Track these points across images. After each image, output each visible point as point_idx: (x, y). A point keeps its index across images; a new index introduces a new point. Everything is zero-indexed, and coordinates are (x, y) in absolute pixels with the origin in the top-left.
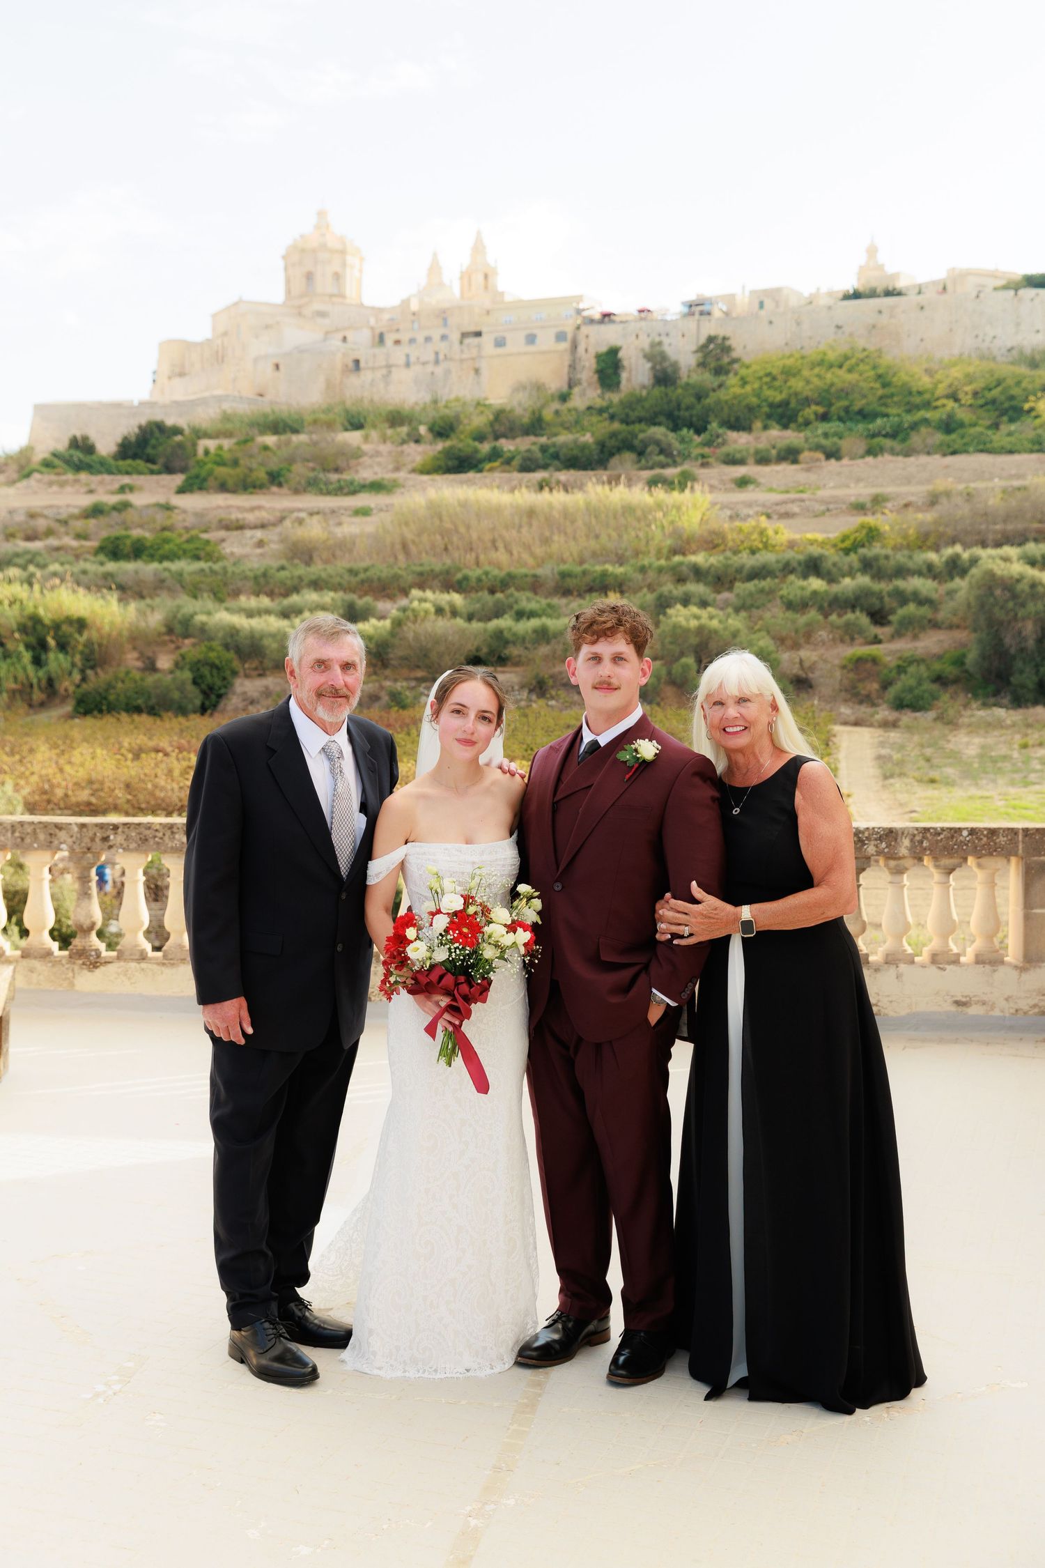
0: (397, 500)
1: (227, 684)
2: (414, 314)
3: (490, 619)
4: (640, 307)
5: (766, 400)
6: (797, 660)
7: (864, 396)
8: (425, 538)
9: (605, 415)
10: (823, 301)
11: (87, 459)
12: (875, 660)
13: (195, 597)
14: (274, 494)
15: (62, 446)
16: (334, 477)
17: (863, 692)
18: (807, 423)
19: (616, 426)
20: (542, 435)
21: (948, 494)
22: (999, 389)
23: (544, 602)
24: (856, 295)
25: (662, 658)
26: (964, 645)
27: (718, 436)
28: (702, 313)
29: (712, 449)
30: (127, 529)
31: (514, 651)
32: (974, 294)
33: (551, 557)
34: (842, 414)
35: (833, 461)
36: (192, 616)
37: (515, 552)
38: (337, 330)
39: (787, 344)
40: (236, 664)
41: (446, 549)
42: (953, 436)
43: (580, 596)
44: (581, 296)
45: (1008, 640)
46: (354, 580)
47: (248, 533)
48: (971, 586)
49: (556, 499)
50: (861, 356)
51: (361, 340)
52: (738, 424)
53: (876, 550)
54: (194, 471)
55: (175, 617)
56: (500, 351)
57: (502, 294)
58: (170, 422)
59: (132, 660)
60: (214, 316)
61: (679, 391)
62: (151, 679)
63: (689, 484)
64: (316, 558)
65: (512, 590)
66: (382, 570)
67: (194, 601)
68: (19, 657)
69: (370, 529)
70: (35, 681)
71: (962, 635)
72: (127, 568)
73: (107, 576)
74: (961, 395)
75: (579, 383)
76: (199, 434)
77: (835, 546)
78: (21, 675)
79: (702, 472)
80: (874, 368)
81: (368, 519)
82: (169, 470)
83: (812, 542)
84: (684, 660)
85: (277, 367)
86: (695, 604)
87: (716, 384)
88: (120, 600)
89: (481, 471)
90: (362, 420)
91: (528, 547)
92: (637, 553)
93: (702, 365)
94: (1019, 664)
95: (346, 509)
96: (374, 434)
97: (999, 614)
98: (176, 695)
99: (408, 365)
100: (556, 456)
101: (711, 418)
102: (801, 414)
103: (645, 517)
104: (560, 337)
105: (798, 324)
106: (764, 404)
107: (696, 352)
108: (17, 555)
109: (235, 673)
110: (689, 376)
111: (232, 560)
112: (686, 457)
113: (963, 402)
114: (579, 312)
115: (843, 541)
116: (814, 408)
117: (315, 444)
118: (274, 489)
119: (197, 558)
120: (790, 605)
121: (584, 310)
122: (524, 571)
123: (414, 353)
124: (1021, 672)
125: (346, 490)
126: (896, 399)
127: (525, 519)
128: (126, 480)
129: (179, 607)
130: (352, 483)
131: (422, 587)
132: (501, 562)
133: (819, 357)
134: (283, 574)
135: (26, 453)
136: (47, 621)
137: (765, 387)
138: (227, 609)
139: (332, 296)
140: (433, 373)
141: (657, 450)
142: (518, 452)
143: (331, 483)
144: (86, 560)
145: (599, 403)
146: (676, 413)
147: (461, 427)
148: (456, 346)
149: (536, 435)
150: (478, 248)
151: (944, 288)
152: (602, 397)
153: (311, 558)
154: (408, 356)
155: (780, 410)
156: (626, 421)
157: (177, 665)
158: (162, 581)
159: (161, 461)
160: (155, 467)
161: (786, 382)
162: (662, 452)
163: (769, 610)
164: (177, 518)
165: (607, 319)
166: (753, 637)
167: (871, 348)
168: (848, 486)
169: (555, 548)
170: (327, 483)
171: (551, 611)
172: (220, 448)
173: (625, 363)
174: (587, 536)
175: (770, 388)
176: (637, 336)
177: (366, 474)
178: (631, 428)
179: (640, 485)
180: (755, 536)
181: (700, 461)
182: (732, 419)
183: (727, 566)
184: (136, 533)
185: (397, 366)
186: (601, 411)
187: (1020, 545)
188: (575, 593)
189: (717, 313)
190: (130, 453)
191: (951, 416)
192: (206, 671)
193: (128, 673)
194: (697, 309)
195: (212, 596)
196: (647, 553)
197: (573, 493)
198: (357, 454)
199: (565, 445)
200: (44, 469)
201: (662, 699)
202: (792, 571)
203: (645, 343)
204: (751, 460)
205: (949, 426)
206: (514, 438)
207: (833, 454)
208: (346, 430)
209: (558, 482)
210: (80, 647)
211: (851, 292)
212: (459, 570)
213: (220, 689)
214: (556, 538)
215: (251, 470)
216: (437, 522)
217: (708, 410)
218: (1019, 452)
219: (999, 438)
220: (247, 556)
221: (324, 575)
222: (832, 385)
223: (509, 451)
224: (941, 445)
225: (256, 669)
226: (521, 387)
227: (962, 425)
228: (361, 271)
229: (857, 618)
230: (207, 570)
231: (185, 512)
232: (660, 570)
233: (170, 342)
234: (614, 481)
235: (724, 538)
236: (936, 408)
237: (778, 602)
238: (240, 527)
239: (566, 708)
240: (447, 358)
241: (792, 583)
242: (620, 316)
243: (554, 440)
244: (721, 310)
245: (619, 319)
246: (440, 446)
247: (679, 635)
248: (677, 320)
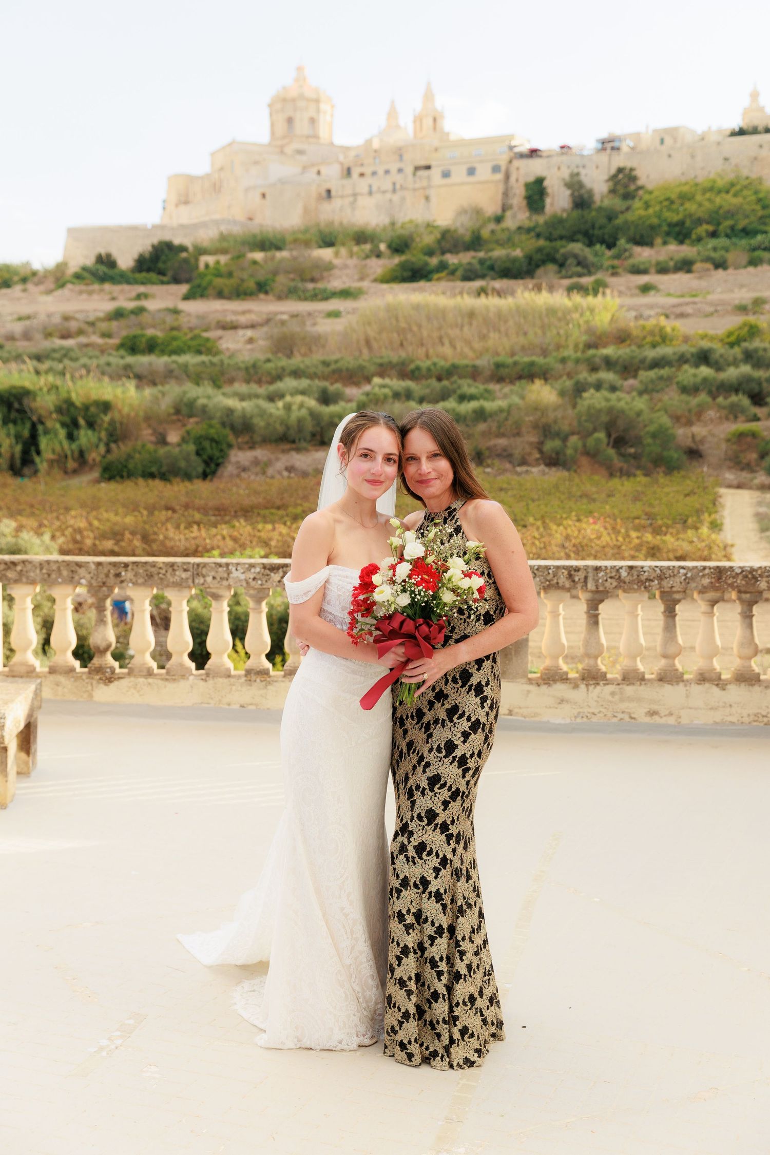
0: (362, 304)
1: (224, 455)
2: (376, 151)
3: (437, 402)
4: (562, 144)
5: (665, 220)
6: (690, 435)
7: (747, 217)
8: (384, 335)
9: (533, 234)
10: (713, 138)
11: (110, 272)
12: (754, 435)
13: (198, 384)
14: (261, 300)
15: (90, 261)
16: (310, 286)
17: (745, 461)
18: (699, 239)
19: (542, 242)
20: (480, 251)
23: (482, 387)
24: (742, 132)
25: (578, 433)
27: (625, 250)
28: (613, 148)
29: (620, 261)
30: (142, 329)
33: (487, 350)
34: (729, 231)
35: (720, 271)
36: (195, 400)
37: (458, 347)
38: (313, 165)
39: (683, 174)
40: (231, 438)
41: (402, 345)
43: (512, 382)
44: (513, 135)
46: (327, 370)
47: (241, 332)
49: (491, 302)
50: (746, 183)
51: (332, 173)
52: (643, 240)
53: (756, 344)
54: (197, 282)
55: (181, 400)
56: (446, 181)
57: (448, 134)
58: (177, 241)
59: (147, 434)
60: (213, 154)
61: (594, 213)
62: (162, 451)
63: (601, 290)
64: (296, 353)
65: (455, 378)
66: (349, 361)
67: (196, 387)
68: (56, 434)
69: (339, 328)
70: (69, 453)
72: (143, 360)
73: (127, 367)
75: (511, 207)
76: (201, 251)
77: (721, 340)
78: (58, 448)
79: (611, 280)
80: (756, 193)
81: (338, 320)
82: (176, 281)
83: (703, 337)
84: (596, 435)
85: (264, 196)
86: (606, 389)
87: (624, 208)
88: (138, 387)
89: (430, 280)
90: (333, 239)
91: (468, 343)
92: (558, 347)
93: (613, 191)
95: (320, 312)
96: (343, 251)
98: (183, 464)
99: (370, 193)
100: (492, 268)
101: (620, 236)
102: (694, 232)
103: (565, 317)
104: (496, 169)
105: (693, 157)
106: (664, 224)
107: (608, 181)
108: (54, 350)
109: (230, 446)
110: (602, 201)
111: (228, 354)
112: (599, 267)
114: (511, 148)
115: (728, 336)
116: (705, 226)
117: (295, 259)
118: (262, 296)
119: (199, 352)
120: (684, 390)
121: (515, 146)
122: (465, 362)
123: (376, 183)
125: (320, 297)
127: (466, 320)
128: (142, 289)
129: (185, 393)
130: (325, 290)
131: (382, 375)
132: (446, 355)
133: (709, 185)
134: (269, 366)
135: (61, 268)
136: (78, 404)
137: (665, 210)
138: (224, 394)
139: (308, 137)
140: (391, 201)
141: (575, 262)
142: (460, 265)
143: (308, 291)
144: (110, 354)
145: (527, 224)
146: (591, 232)
147: (414, 245)
148: (410, 177)
149: (475, 250)
150: (429, 96)
152: (530, 218)
153: (292, 352)
154: (370, 186)
155: (677, 229)
156: (550, 239)
157: (184, 440)
158: (171, 371)
159: (170, 274)
160: (165, 279)
161: (682, 205)
162: (579, 264)
163: (667, 393)
164: (183, 320)
165: (534, 154)
166: (655, 415)
167: (753, 176)
168: (732, 291)
169: (490, 343)
170: (305, 291)
171: (488, 395)
172: (218, 262)
173: (549, 190)
174: (517, 334)
175: (669, 209)
176: (559, 168)
177: (336, 284)
178: (554, 244)
179: (560, 291)
180: (656, 332)
181: (610, 271)
182: (638, 237)
183: (633, 358)
184: (150, 332)
185: (362, 194)
186: (529, 230)
188: (507, 380)
189: (625, 148)
190: (145, 267)
192: (207, 444)
193: (143, 446)
194: (609, 145)
195: (211, 383)
196: (567, 347)
197: (505, 298)
198: (329, 267)
199: (499, 258)
200: (75, 280)
201: (579, 467)
202: (686, 362)
203: (565, 174)
204: (653, 270)
206: (457, 253)
207: (720, 265)
208: (320, 247)
209: (494, 290)
210: (105, 425)
211: (737, 129)
212: (412, 361)
213: (218, 458)
214: (492, 335)
215: (242, 280)
216: (394, 322)
217: (618, 229)
220: (239, 351)
221: (302, 366)
222: (720, 207)
223: (454, 264)
225: (247, 443)
226: (463, 211)
228: (332, 116)
229: (740, 400)
230: (208, 363)
231: (189, 315)
232: (577, 361)
233: (177, 176)
234: (539, 288)
235: (630, 334)
237: (675, 387)
238: (234, 327)
239: (500, 474)
240: (402, 187)
241: (686, 371)
242: (545, 151)
243: (490, 254)
244: (628, 146)
245: (544, 154)
246: (397, 260)
247: (593, 414)
248: (592, 155)
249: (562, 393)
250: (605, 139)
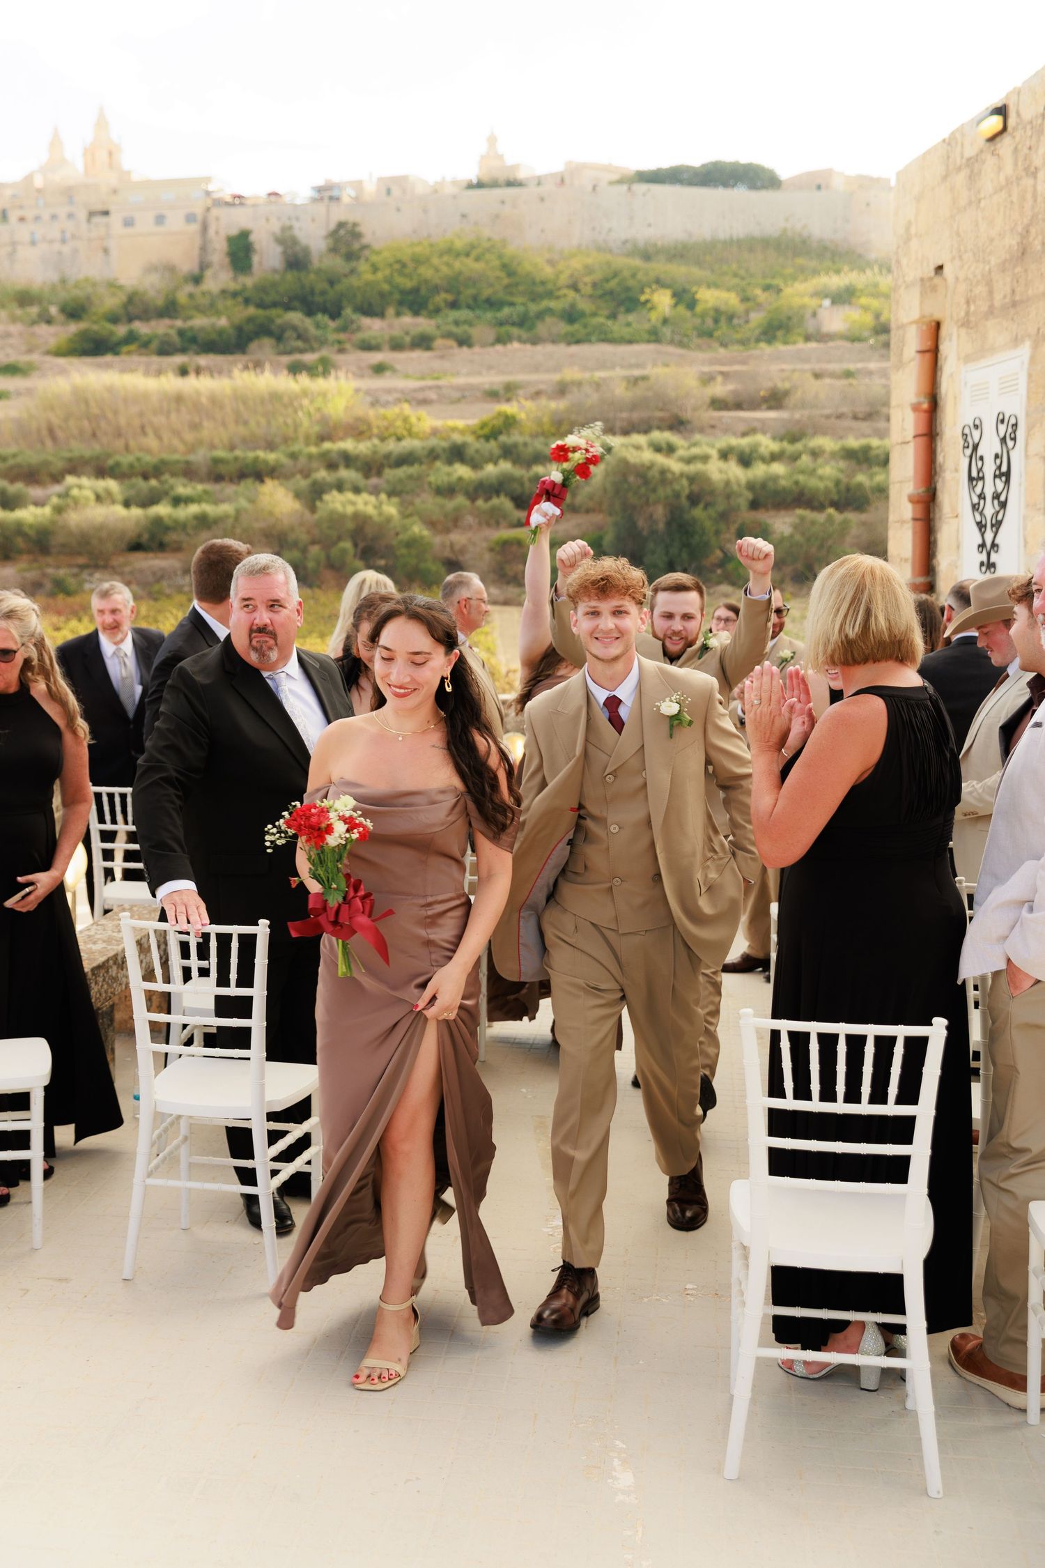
0: (36, 383)
2: (39, 191)
3: (147, 506)
4: (270, 191)
5: (397, 287)
6: (448, 544)
7: (491, 285)
8: (72, 423)
9: (240, 299)
10: (449, 190)
12: (519, 543)
17: (511, 573)
18: (437, 311)
20: (176, 318)
21: (579, 384)
22: (616, 280)
23: (199, 488)
24: (480, 185)
25: (319, 543)
26: (600, 528)
27: (352, 322)
28: (331, 198)
29: (347, 335)
31: (172, 537)
32: (590, 188)
33: (200, 443)
34: (471, 302)
35: (465, 349)
37: (165, 438)
39: (414, 232)
41: (94, 435)
42: (576, 326)
43: (231, 480)
44: (210, 178)
45: (641, 523)
46: (3, 466)
48: (607, 474)
49: (203, 384)
50: (486, 245)
52: (369, 310)
53: (515, 437)
56: (130, 230)
57: (129, 173)
61: (312, 276)
63: (333, 372)
65: (166, 477)
66: (31, 457)
69: (14, 413)
71: (597, 518)
74: (581, 286)
75: (211, 265)
77: (474, 433)
79: (340, 358)
80: (500, 257)
81: (7, 403)
83: (454, 429)
84: (341, 545)
86: (348, 490)
87: (347, 270)
89: (117, 353)
91: (177, 433)
92: (286, 440)
93: (333, 250)
94: (651, 545)
96: (3, 315)
97: (633, 499)
99: (33, 243)
100: (193, 340)
101: (345, 303)
102: (431, 301)
103: (291, 403)
104: (190, 218)
105: (425, 211)
106: (396, 290)
107: (326, 237)
110: (320, 261)
112: (323, 342)
113: (583, 292)
114: (208, 193)
115: (482, 428)
116: (443, 295)
120: (438, 491)
121: (212, 192)
122: (176, 457)
123: (40, 231)
124: (653, 552)
126: (521, 288)
127: (173, 406)
131: (74, 473)
132: (152, 448)
133: (446, 246)
137: (396, 274)
140: (60, 253)
141: (295, 335)
142: (153, 335)
145: (233, 286)
146: (310, 298)
147: (93, 309)
148: (84, 225)
149: (171, 317)
150: (101, 123)
151: (562, 181)
152: (235, 279)
154: (33, 234)
155: (411, 298)
156: (261, 305)
161: (416, 269)
162: (299, 337)
163: (418, 495)
165: (237, 201)
166: (407, 521)
167: (496, 237)
168: (479, 373)
169: (204, 433)
171: (208, 497)
173: (257, 246)
174: (237, 422)
175: (401, 273)
176: (268, 220)
178: (267, 312)
179: (285, 372)
180: (399, 423)
181: (336, 347)
182: (365, 306)
183: (375, 453)
185: (22, 244)
186: (235, 295)
187: (646, 432)
189: (346, 199)
191: (573, 306)
194: (327, 194)
196: (295, 440)
197: (219, 379)
199: (202, 329)
201: (323, 583)
202: (437, 458)
203: (276, 227)
204: (386, 347)
205: (571, 316)
206: (148, 320)
207: (464, 342)
209: (201, 367)
211: (475, 181)
212: (109, 456)
214: (206, 424)
216: (83, 407)
217: (342, 295)
218: (637, 342)
219: (616, 327)
222: (460, 273)
223: (145, 334)
224: (566, 335)
226: (151, 269)
227: (582, 314)
229: (502, 503)
232: (311, 457)
234: (258, 365)
235: (369, 426)
236: (558, 298)
237: (426, 486)
240: (74, 237)
241: (438, 470)
242: (249, 198)
243: (189, 323)
244: (350, 196)
245: (248, 202)
246: (74, 328)
247: (336, 520)
248: (306, 204)
249: (298, 495)
250: (321, 187)
